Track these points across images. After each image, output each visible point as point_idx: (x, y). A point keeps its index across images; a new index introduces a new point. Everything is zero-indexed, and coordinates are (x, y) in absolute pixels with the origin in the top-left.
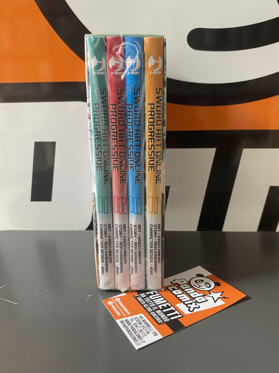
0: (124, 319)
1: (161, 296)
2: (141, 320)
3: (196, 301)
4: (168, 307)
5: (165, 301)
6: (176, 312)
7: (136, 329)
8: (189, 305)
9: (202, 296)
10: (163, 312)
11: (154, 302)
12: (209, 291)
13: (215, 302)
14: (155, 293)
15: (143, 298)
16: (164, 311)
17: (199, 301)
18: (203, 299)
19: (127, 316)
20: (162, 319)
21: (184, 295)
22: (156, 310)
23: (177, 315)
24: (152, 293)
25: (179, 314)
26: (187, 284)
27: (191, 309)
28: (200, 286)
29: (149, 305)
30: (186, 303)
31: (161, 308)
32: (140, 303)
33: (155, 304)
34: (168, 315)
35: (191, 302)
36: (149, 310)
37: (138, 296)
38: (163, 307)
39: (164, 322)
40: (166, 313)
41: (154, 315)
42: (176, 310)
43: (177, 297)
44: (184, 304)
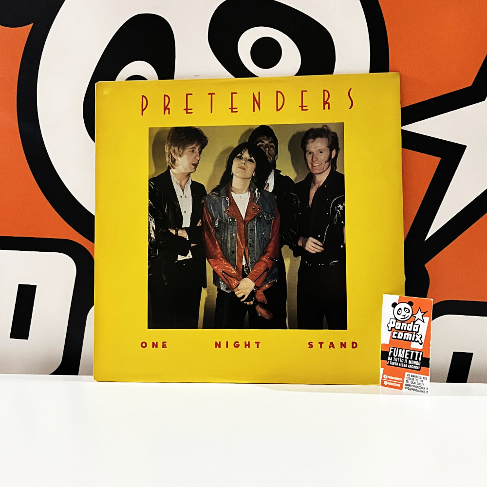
0: (404, 386)
1: (398, 349)
2: (411, 377)
3: (416, 332)
4: (410, 353)
5: (404, 350)
6: (417, 353)
7: (415, 385)
8: (416, 340)
9: (414, 324)
10: (412, 360)
11: (400, 358)
12: (412, 315)
13: (423, 321)
14: (393, 350)
15: (393, 361)
16: (411, 358)
17: (417, 330)
18: (417, 326)
19: (403, 381)
20: (417, 366)
21: (405, 334)
22: (408, 362)
23: (419, 354)
24: (391, 352)
25: (419, 352)
26: (396, 322)
27: (421, 342)
28: (404, 316)
29: (401, 363)
30: (413, 340)
31: (408, 358)
32: (396, 366)
33: (402, 358)
34: (416, 359)
35: (414, 335)
36: (405, 366)
37: (389, 363)
38: (407, 356)
39: (420, 366)
40: (414, 359)
41: (411, 366)
42: (415, 351)
43: (404, 340)
44: (413, 341)
